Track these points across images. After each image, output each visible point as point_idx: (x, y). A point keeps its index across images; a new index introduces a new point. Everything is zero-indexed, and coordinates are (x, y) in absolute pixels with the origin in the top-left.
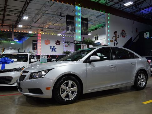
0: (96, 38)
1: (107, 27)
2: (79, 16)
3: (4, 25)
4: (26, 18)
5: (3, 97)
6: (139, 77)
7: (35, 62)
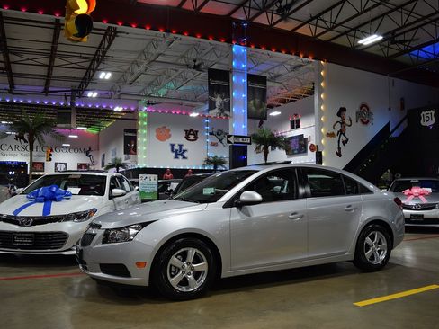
0: (293, 123)
1: (320, 96)
2: (241, 71)
3: (50, 89)
4: (105, 76)
5: (45, 279)
6: (368, 240)
7: (123, 195)
